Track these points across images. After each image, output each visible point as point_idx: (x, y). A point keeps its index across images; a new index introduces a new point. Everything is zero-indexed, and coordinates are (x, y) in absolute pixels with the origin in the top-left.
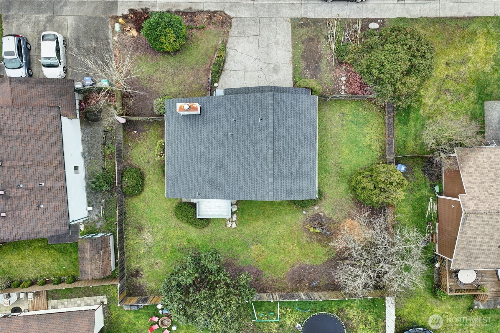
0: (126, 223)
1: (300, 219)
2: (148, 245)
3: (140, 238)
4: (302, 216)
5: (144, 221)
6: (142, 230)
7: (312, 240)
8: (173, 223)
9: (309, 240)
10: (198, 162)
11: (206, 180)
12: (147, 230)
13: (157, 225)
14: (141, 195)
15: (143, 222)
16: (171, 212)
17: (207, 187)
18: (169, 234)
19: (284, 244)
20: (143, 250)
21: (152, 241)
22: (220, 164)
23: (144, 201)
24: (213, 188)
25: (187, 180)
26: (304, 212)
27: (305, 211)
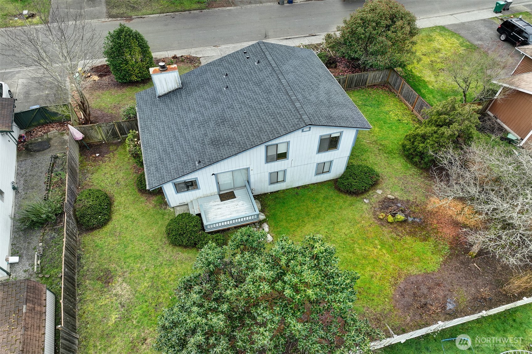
0: (81, 273)
1: (365, 210)
2: (123, 306)
3: (108, 296)
4: (365, 207)
5: (114, 265)
6: (111, 280)
7: (400, 234)
8: (167, 256)
9: (395, 236)
10: (190, 129)
11: (206, 142)
12: (120, 279)
13: (139, 265)
14: (108, 226)
15: (112, 266)
16: (161, 240)
17: (210, 150)
18: (161, 276)
19: (361, 249)
20: (114, 317)
21: (132, 296)
22: (221, 119)
23: (113, 233)
24: (219, 147)
25: (177, 155)
26: (365, 200)
27: (366, 198)
